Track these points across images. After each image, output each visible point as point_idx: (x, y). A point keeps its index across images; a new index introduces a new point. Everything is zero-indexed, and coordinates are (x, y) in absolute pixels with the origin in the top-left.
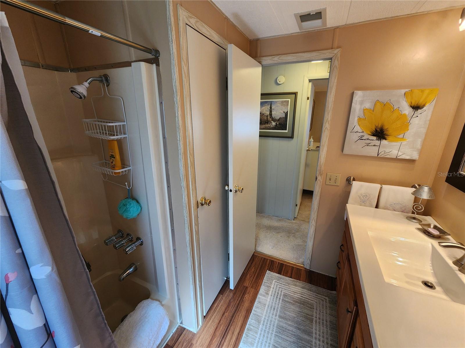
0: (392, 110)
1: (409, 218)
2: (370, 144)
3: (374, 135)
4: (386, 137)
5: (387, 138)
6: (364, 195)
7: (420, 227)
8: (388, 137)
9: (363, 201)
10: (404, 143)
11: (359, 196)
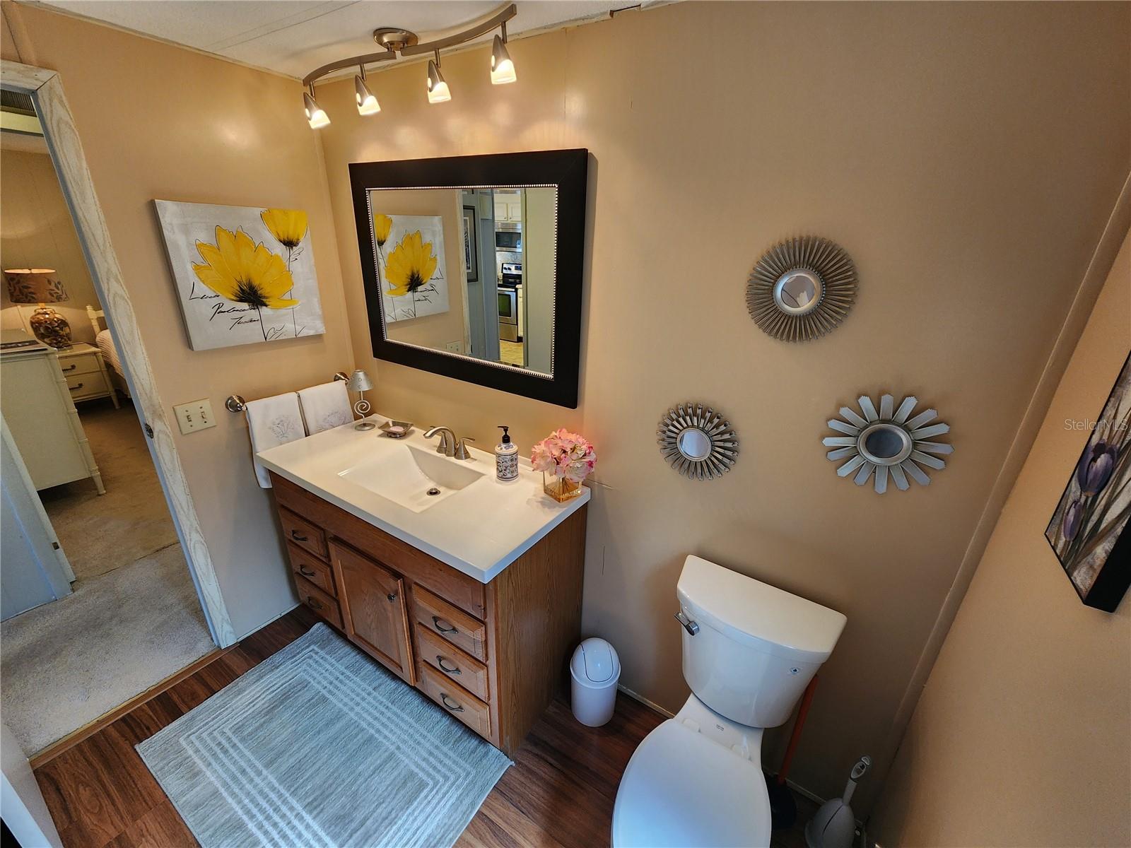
0: (253, 247)
1: (359, 428)
2: (242, 320)
3: (241, 301)
4: (264, 300)
5: (267, 303)
6: (277, 422)
7: (381, 432)
8: (268, 300)
9: (281, 433)
10: (297, 307)
11: (270, 428)
